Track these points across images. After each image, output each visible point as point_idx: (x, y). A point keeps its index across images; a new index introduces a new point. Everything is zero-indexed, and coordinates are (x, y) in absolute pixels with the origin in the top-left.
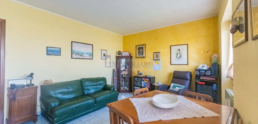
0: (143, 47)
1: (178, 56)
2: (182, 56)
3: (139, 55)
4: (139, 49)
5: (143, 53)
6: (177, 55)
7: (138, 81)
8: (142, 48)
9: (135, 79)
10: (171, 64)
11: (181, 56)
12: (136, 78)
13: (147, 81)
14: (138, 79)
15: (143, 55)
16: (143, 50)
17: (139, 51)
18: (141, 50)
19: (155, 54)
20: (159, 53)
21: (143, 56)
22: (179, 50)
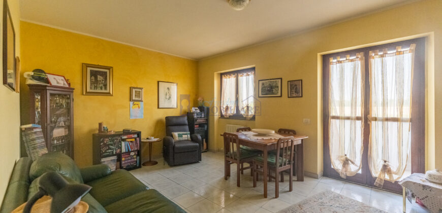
0: (106, 72)
1: (168, 97)
2: (172, 97)
3: (96, 87)
4: (94, 74)
5: (105, 86)
6: (166, 95)
7: (112, 145)
8: (104, 75)
9: (103, 141)
10: (158, 108)
11: (170, 97)
12: (107, 140)
13: (134, 140)
14: (113, 141)
15: (106, 88)
16: (106, 79)
17: (93, 78)
18: (100, 78)
19: (134, 90)
20: (141, 89)
21: (108, 91)
22: (168, 89)
